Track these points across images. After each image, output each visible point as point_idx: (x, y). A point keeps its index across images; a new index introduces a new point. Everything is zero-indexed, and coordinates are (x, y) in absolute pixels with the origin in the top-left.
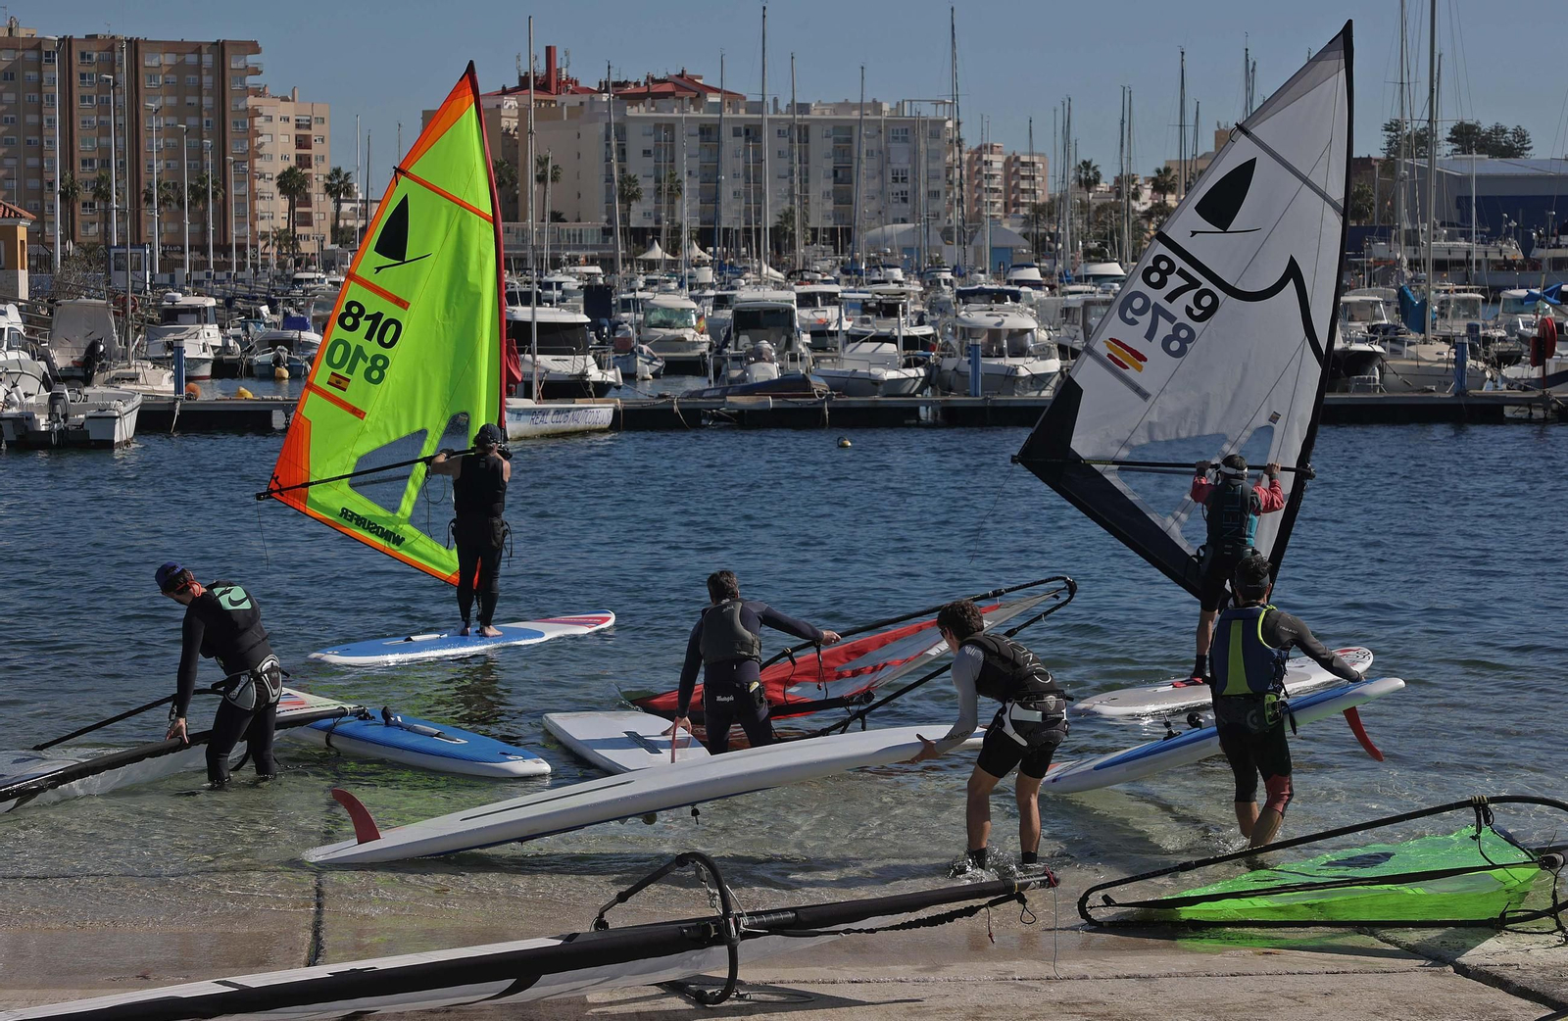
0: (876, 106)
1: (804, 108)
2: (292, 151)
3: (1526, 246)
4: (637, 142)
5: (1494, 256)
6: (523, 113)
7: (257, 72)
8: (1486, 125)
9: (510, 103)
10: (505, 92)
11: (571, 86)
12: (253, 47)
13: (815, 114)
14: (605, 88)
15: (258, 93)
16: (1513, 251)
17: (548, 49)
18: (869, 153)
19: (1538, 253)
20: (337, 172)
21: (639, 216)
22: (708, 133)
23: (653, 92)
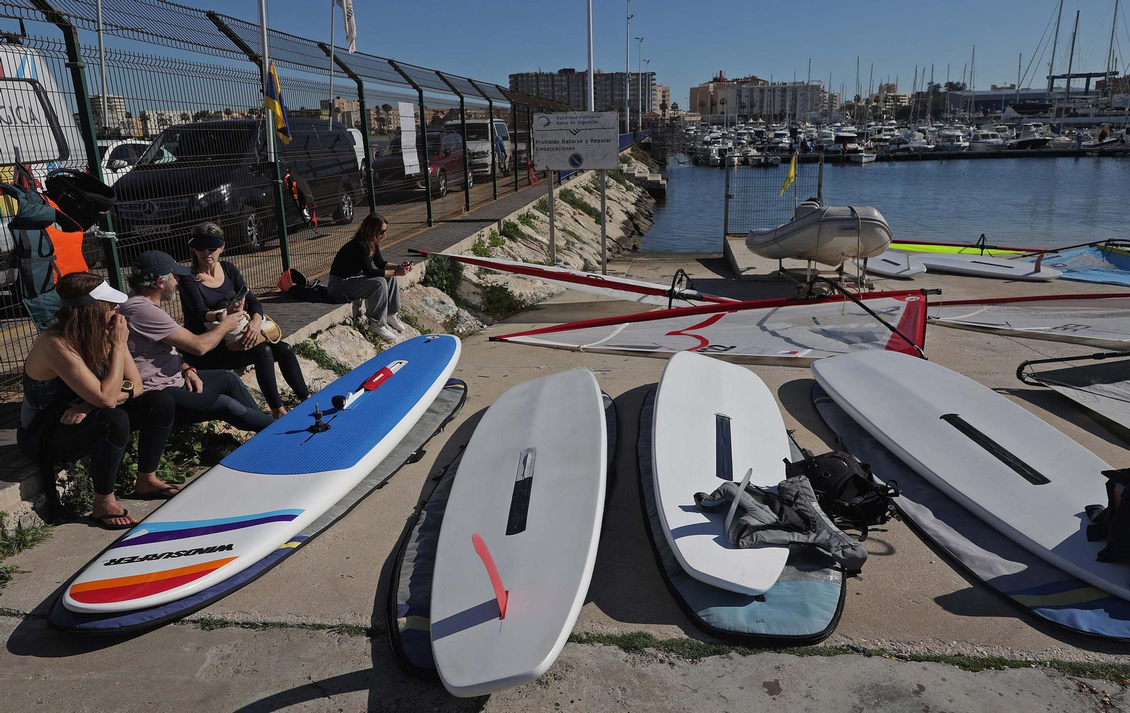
0: (803, 82)
1: (785, 84)
2: (661, 99)
3: (985, 113)
4: (744, 93)
5: (976, 116)
6: (714, 87)
7: (655, 80)
8: (955, 82)
9: (711, 85)
10: (710, 82)
11: (725, 80)
12: (654, 74)
13: (788, 85)
14: (733, 81)
15: (654, 85)
16: (981, 115)
17: (721, 72)
18: (801, 95)
19: (990, 115)
20: (675, 103)
21: (745, 111)
22: (762, 91)
23: (745, 81)
